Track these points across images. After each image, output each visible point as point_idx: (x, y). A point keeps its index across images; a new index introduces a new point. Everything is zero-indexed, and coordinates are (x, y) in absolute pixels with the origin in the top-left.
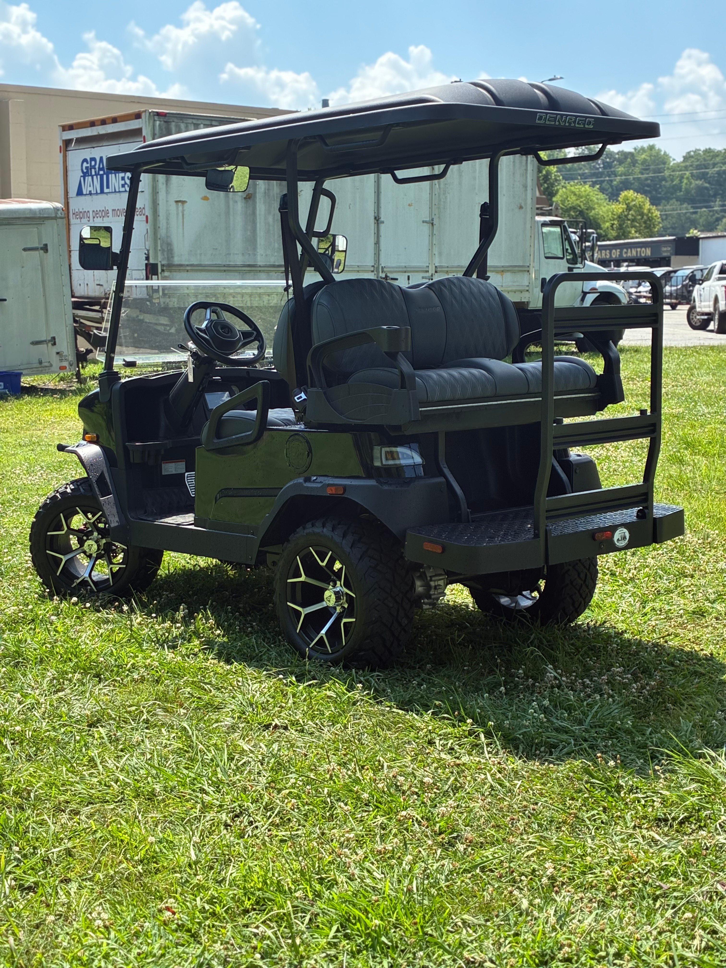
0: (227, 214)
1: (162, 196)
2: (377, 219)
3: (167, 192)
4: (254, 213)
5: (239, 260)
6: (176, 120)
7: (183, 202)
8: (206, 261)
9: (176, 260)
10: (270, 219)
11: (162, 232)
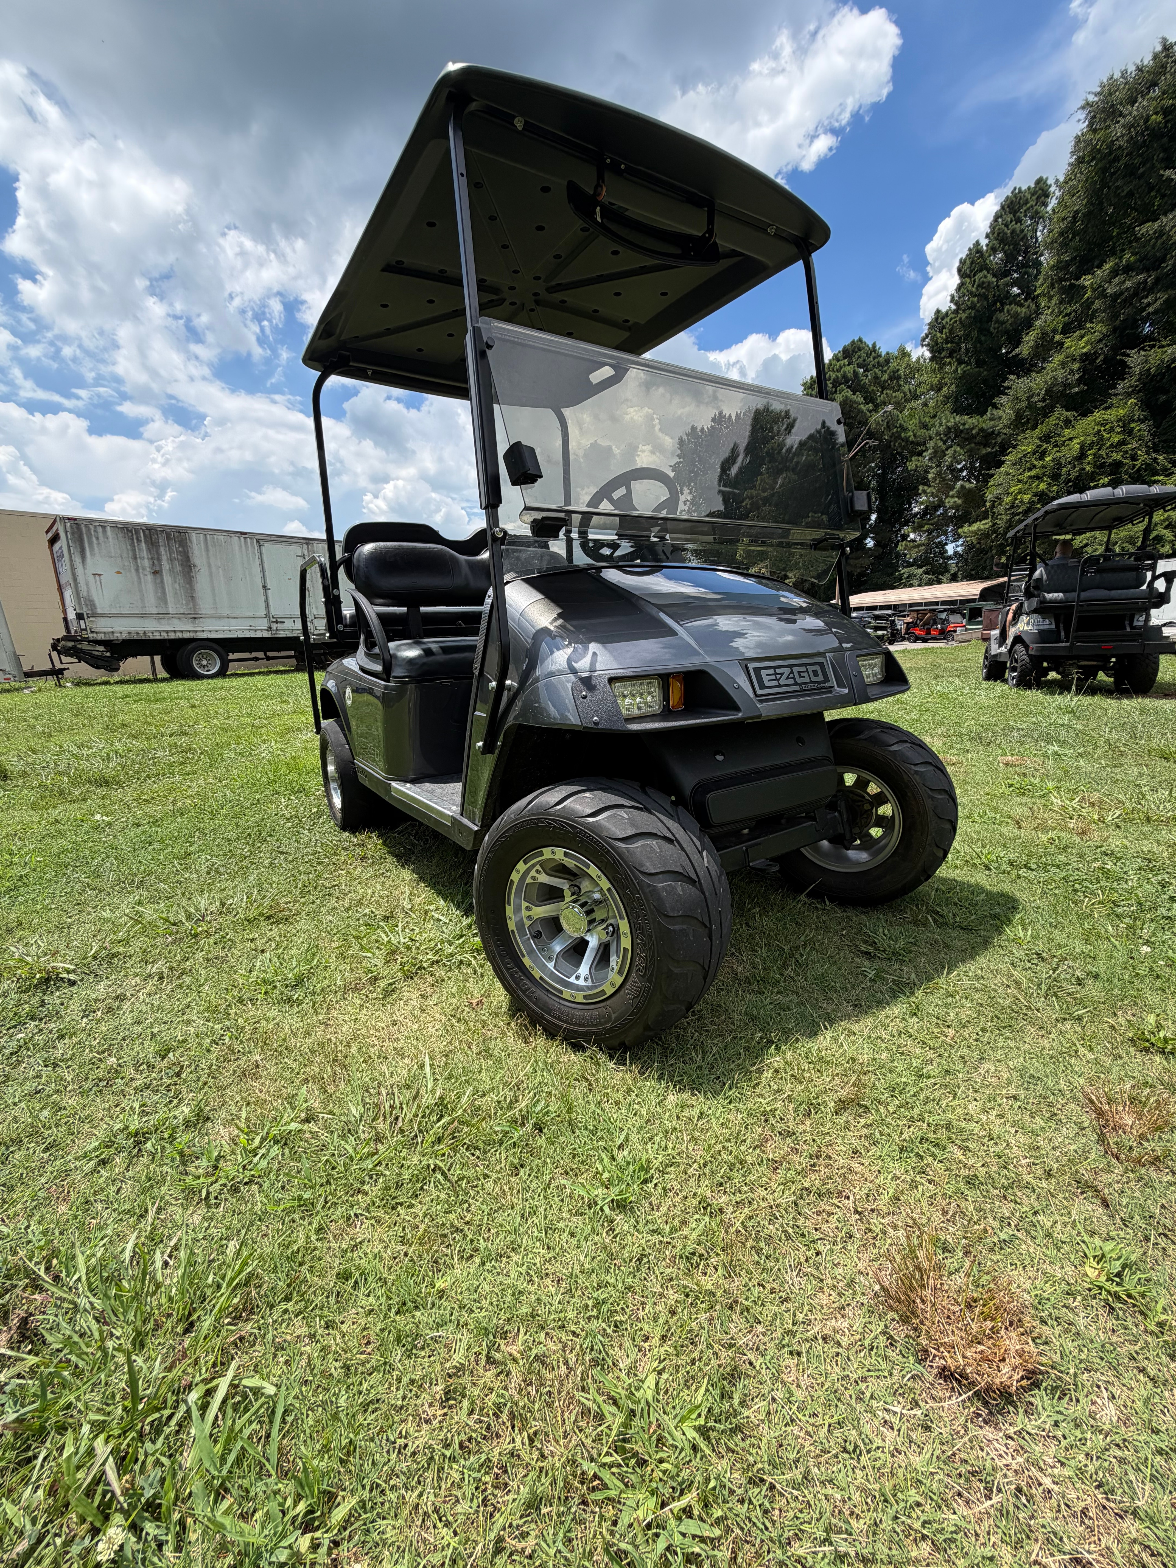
0: (140, 582)
1: (79, 571)
2: (265, 587)
3: (84, 569)
4: (162, 582)
5: (154, 611)
6: (84, 523)
7: (100, 575)
8: (125, 611)
9: (99, 611)
10: (177, 586)
11: (84, 593)
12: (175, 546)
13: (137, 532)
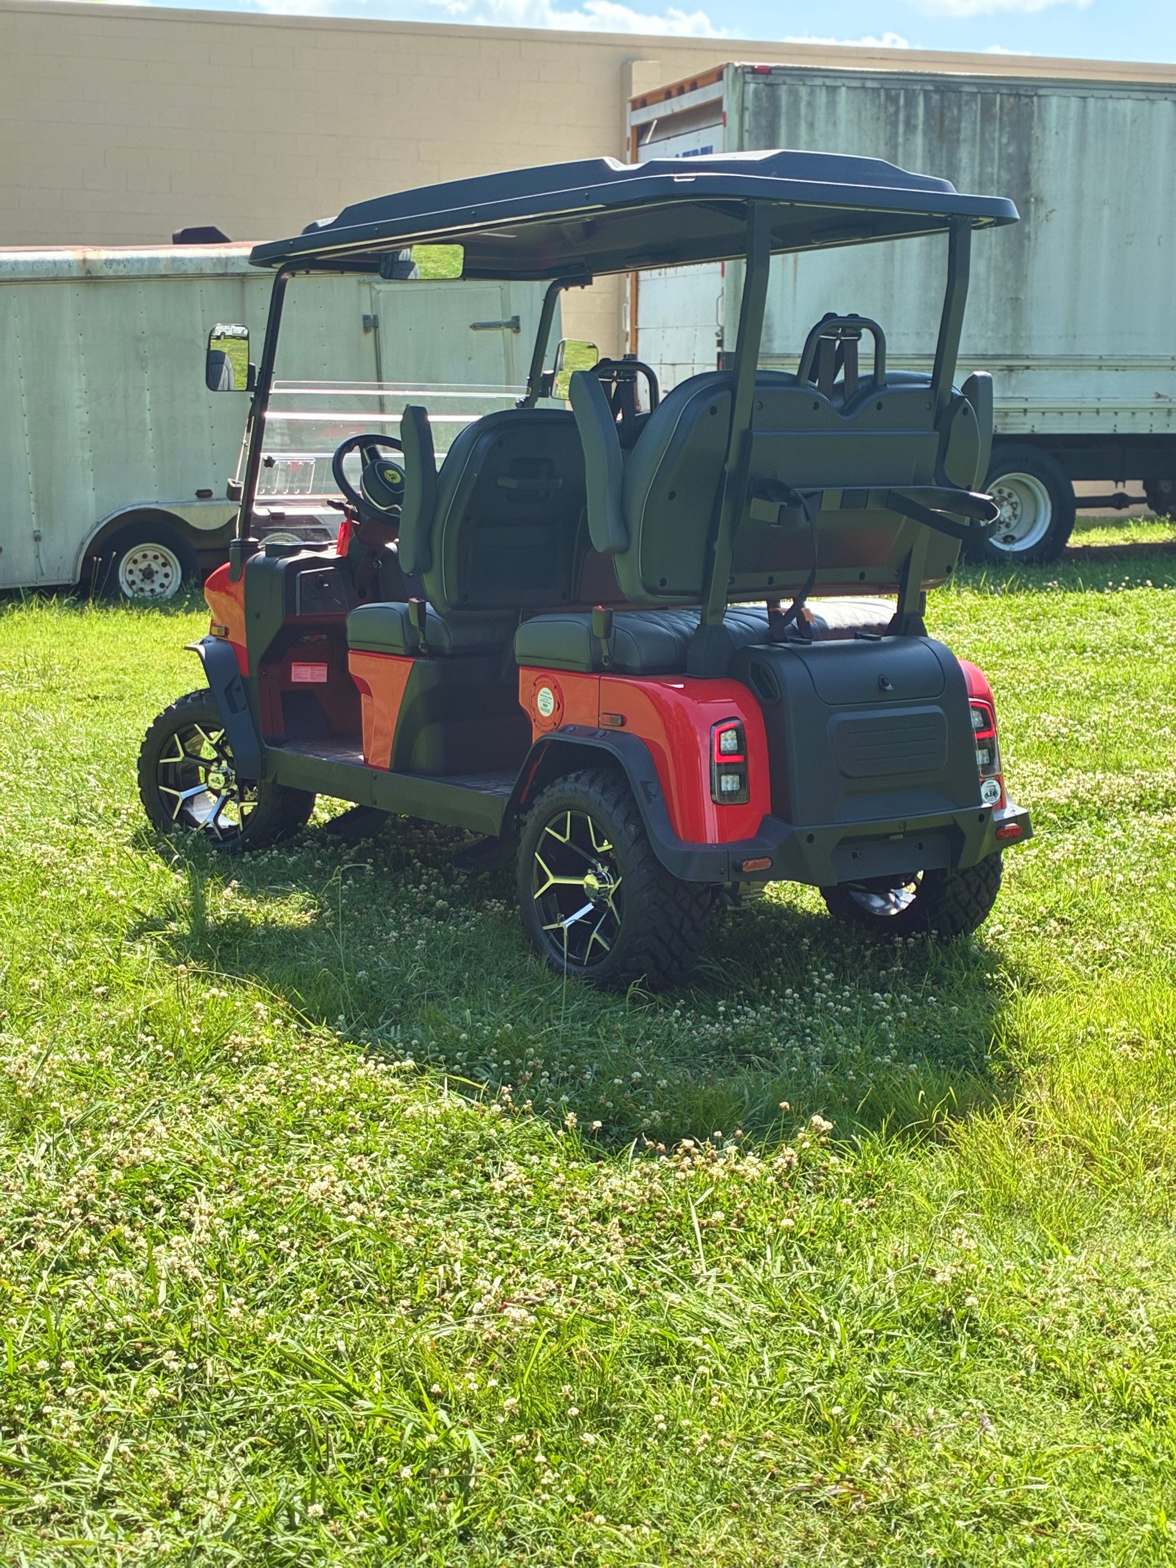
6: (789, 80)
12: (1000, 138)
13: (910, 103)
